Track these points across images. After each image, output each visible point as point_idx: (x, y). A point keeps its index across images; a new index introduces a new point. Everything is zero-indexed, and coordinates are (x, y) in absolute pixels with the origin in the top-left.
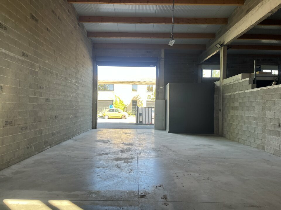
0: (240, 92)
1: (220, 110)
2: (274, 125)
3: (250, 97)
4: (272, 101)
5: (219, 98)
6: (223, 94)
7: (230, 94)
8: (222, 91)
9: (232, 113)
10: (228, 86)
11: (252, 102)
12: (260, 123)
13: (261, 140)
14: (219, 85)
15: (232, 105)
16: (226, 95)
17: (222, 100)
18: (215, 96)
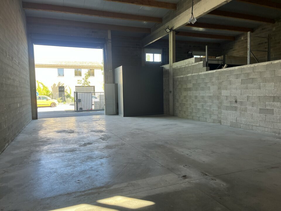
0: (193, 74)
1: (171, 92)
2: (231, 101)
3: (204, 78)
4: (228, 81)
5: (168, 81)
6: (173, 76)
7: (182, 76)
8: (172, 73)
9: (184, 94)
10: (179, 69)
11: (207, 83)
12: (216, 101)
13: (217, 116)
14: (168, 68)
15: (185, 86)
16: (178, 78)
17: (172, 82)
18: (164, 79)
